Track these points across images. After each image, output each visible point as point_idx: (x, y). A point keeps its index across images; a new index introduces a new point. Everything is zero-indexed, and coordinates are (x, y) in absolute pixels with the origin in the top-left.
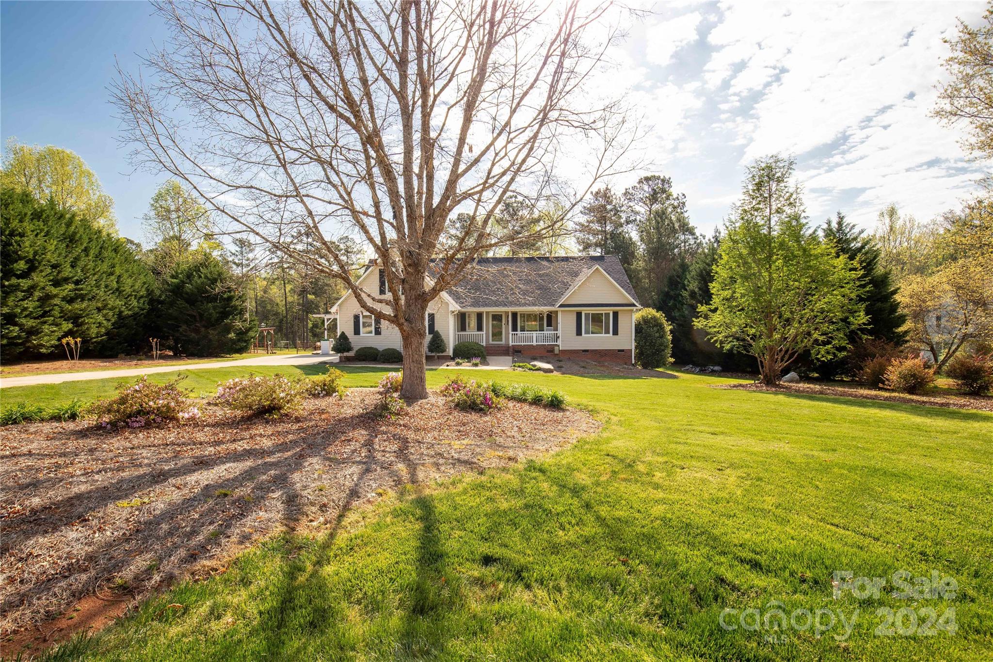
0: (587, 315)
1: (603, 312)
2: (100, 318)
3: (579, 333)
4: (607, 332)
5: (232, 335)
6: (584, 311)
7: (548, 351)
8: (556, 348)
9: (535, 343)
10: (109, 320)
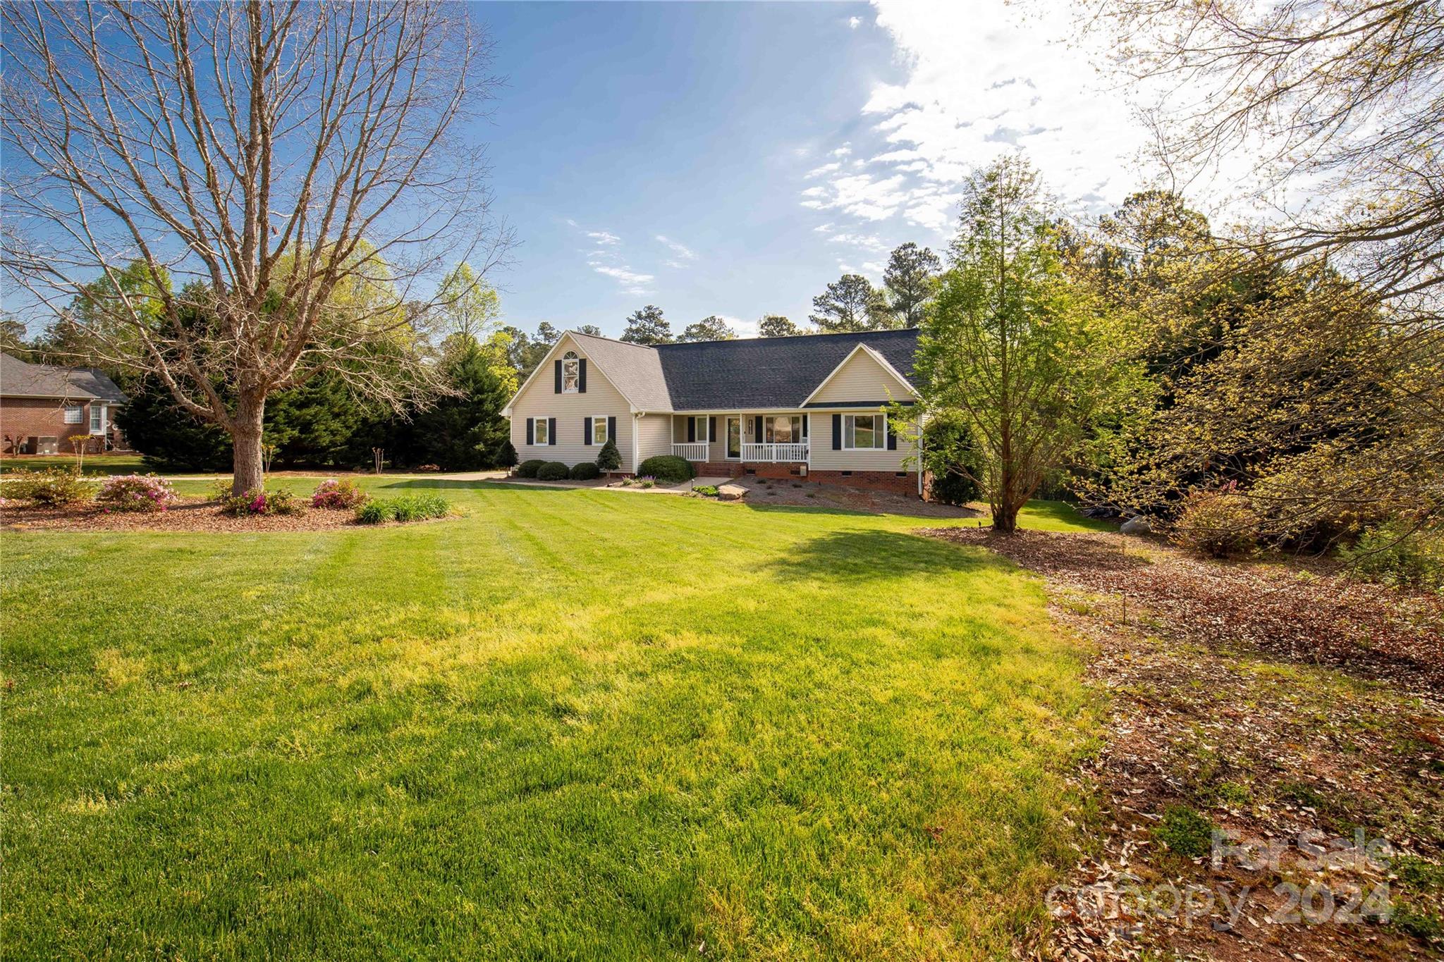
0: (849, 419)
1: (873, 414)
2: (335, 425)
3: (837, 446)
4: (879, 445)
5: (480, 447)
6: (844, 412)
7: (792, 472)
8: (803, 468)
9: (774, 460)
10: (348, 428)
